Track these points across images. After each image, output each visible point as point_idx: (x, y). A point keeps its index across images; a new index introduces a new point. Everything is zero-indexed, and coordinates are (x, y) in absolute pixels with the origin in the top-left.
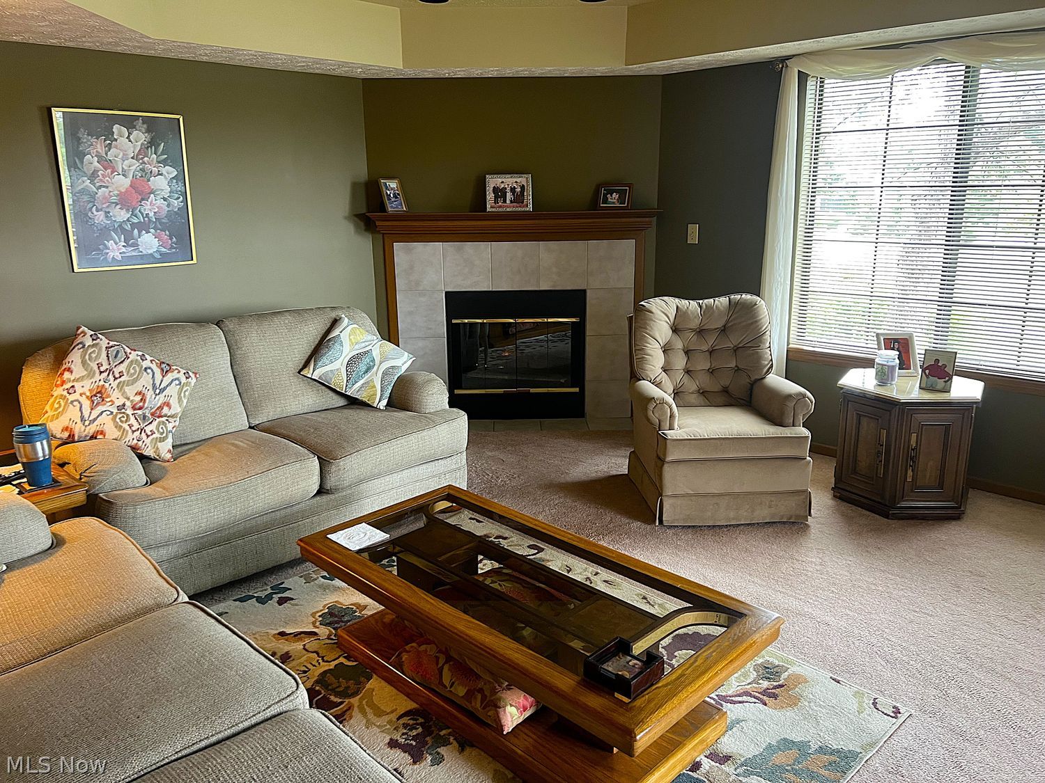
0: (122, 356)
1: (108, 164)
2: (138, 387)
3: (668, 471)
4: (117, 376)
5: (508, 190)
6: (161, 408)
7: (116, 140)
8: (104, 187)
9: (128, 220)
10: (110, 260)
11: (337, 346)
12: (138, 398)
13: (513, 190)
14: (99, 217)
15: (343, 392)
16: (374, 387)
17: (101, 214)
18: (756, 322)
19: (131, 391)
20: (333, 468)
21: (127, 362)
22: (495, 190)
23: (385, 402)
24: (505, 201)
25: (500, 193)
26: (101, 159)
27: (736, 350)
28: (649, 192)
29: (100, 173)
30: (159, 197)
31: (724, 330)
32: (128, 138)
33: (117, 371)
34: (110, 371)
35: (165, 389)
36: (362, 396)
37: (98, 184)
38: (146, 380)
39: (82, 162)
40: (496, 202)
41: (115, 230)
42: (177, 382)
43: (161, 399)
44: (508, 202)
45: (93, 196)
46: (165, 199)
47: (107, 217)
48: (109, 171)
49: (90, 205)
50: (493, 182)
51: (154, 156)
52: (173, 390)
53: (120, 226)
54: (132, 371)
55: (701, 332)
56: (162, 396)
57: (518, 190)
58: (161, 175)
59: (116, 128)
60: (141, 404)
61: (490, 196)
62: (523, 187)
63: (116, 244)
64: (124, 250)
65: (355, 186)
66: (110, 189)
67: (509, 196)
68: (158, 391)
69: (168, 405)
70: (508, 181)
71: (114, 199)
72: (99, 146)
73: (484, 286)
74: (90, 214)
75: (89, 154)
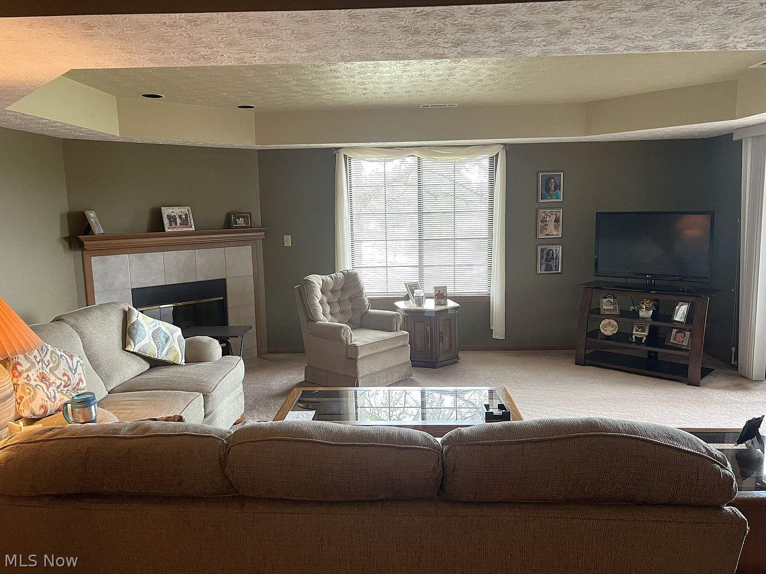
0: (45, 349)
2: (62, 370)
3: (360, 364)
4: (47, 364)
5: (177, 217)
6: (78, 384)
11: (140, 327)
12: (66, 378)
13: (180, 217)
15: (156, 357)
16: (176, 350)
20: (211, 399)
22: (169, 216)
23: (184, 361)
24: (176, 224)
25: (172, 219)
27: (350, 299)
28: (257, 218)
31: (342, 289)
33: (46, 360)
34: (42, 361)
35: (76, 369)
36: (170, 358)
40: (171, 225)
42: (79, 363)
43: (77, 377)
44: (178, 224)
50: (166, 212)
52: (80, 370)
55: (333, 291)
56: (76, 374)
57: (184, 217)
60: (69, 382)
61: (166, 222)
62: (186, 215)
67: (178, 221)
68: (73, 372)
69: (81, 381)
70: (176, 211)
73: (160, 282)
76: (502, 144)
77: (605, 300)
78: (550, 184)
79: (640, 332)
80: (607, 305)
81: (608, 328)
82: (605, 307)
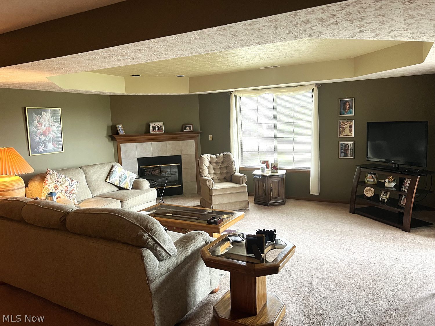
0: (60, 176)
1: (40, 123)
2: (65, 185)
3: (213, 198)
4: (60, 182)
5: (157, 127)
6: (72, 191)
7: (42, 116)
8: (39, 130)
9: (45, 139)
10: (40, 152)
11: (115, 173)
12: (66, 188)
13: (158, 127)
14: (37, 139)
15: (119, 186)
16: (128, 183)
17: (38, 138)
18: (231, 159)
19: (64, 186)
20: (124, 203)
21: (62, 178)
22: (153, 127)
23: (131, 188)
24: (156, 130)
25: (154, 128)
26: (38, 122)
27: (226, 167)
28: (197, 126)
29: (38, 126)
30: (54, 132)
31: (223, 162)
32: (46, 115)
33: (59, 181)
34: (58, 181)
35: (72, 185)
36: (125, 186)
37: (37, 129)
38: (67, 183)
39: (33, 123)
40: (153, 130)
41: (41, 143)
42: (75, 184)
43: (72, 188)
44: (157, 130)
45: (36, 133)
46: (55, 133)
47: (39, 139)
48: (40, 125)
49: (35, 135)
50: (152, 125)
51: (53, 120)
52: (75, 186)
53: (43, 141)
54: (63, 181)
55: (217, 163)
56: (72, 187)
57: (160, 127)
58: (55, 126)
59: (43, 112)
60: (67, 190)
61: (151, 129)
62: (161, 126)
63: (42, 147)
64: (44, 148)
65: (108, 127)
66: (40, 130)
67: (157, 128)
68: (71, 186)
69: (74, 190)
70: (156, 124)
71: (41, 133)
72: (38, 118)
73: (150, 155)
74: (35, 138)
75: (35, 120)
76: (315, 84)
77: (369, 176)
78: (346, 106)
79: (385, 196)
80: (370, 178)
81: (369, 192)
82: (368, 180)
